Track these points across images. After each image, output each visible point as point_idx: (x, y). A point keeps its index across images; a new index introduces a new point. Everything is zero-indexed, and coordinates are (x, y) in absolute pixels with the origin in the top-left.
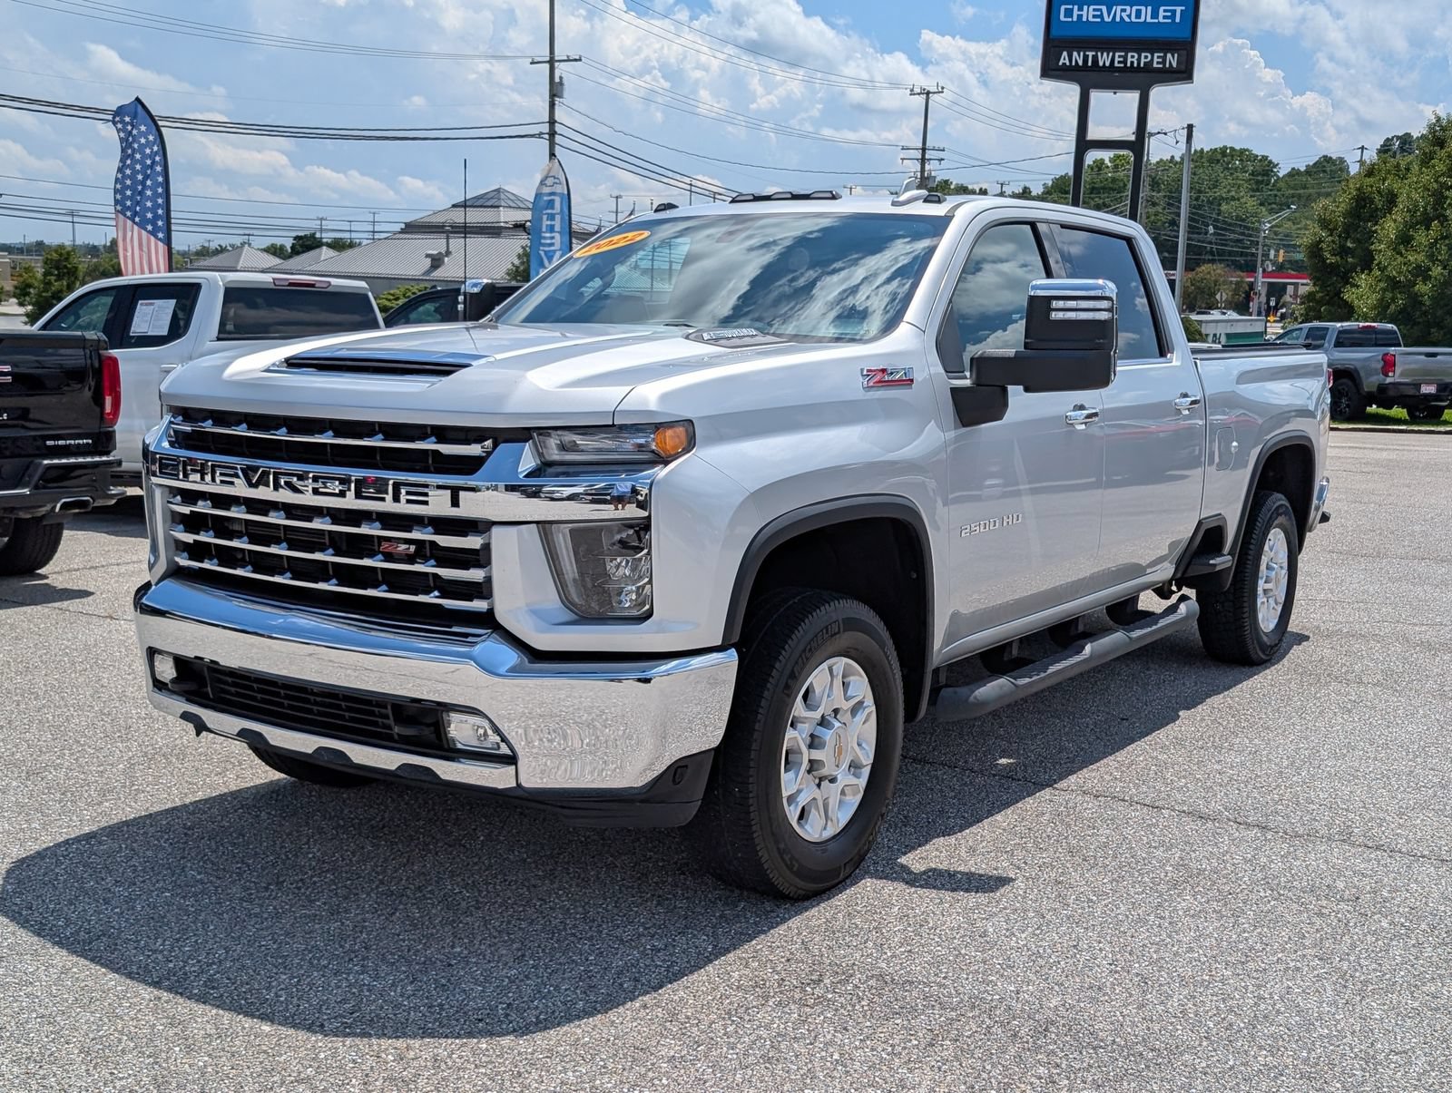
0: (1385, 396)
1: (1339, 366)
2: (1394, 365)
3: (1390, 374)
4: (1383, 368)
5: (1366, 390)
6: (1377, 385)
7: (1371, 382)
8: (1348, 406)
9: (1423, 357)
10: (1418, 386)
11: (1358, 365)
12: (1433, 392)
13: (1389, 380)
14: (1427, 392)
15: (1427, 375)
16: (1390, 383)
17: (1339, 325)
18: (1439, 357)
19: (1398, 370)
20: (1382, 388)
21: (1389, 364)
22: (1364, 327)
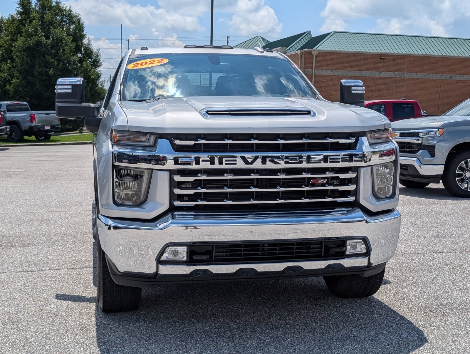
0: (31, 131)
1: (10, 120)
2: (35, 119)
3: (34, 122)
4: (30, 120)
5: (24, 129)
6: (28, 127)
7: (26, 126)
8: (16, 136)
9: (44, 115)
10: (44, 126)
11: (19, 119)
12: (49, 129)
13: (33, 125)
14: (47, 129)
15: (47, 122)
16: (34, 126)
17: (6, 102)
18: (50, 115)
19: (37, 120)
20: (31, 128)
21: (33, 118)
22: (16, 103)
